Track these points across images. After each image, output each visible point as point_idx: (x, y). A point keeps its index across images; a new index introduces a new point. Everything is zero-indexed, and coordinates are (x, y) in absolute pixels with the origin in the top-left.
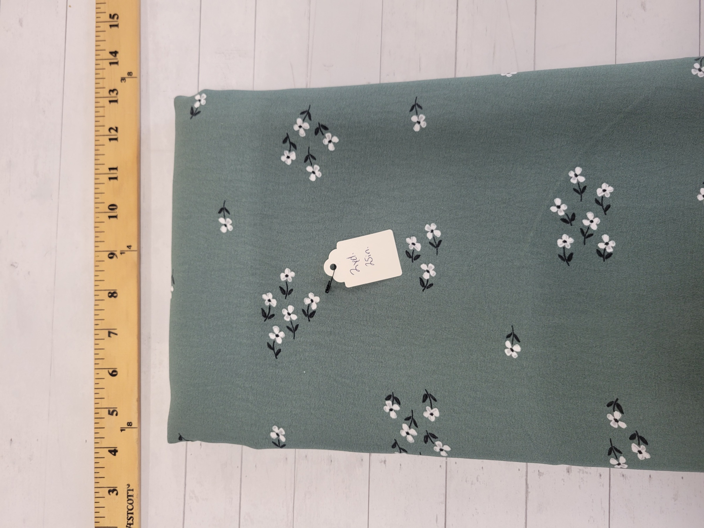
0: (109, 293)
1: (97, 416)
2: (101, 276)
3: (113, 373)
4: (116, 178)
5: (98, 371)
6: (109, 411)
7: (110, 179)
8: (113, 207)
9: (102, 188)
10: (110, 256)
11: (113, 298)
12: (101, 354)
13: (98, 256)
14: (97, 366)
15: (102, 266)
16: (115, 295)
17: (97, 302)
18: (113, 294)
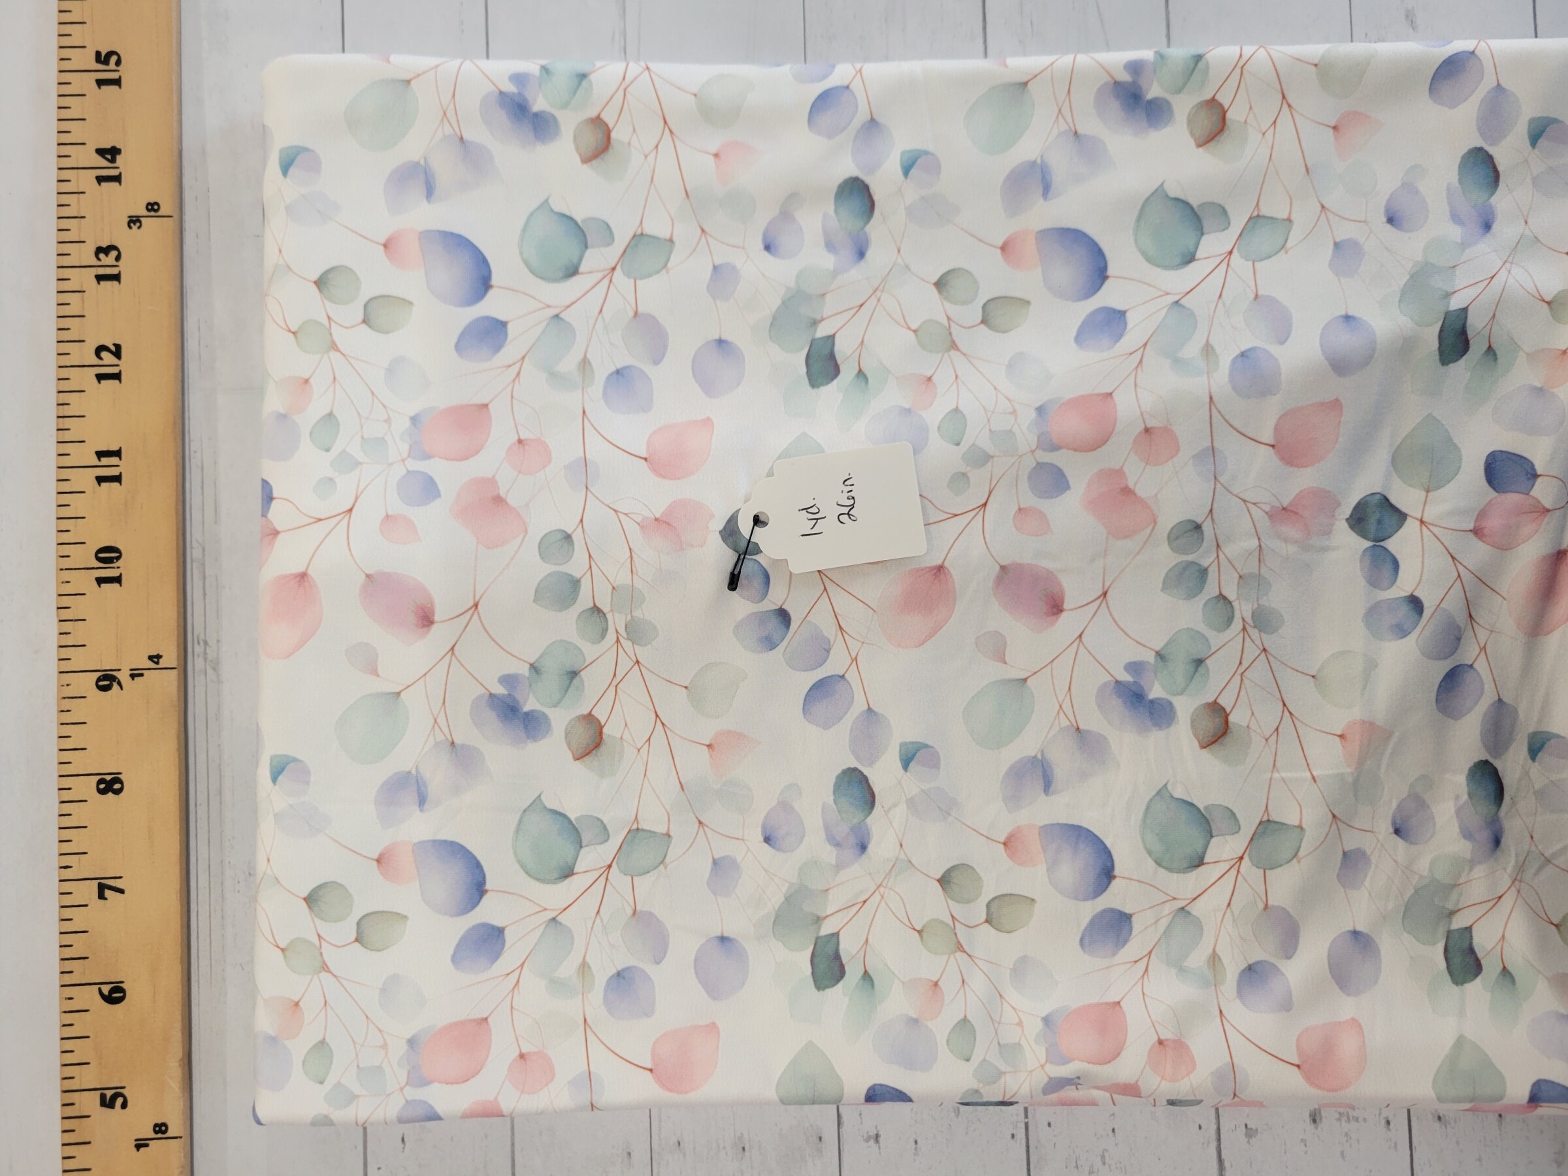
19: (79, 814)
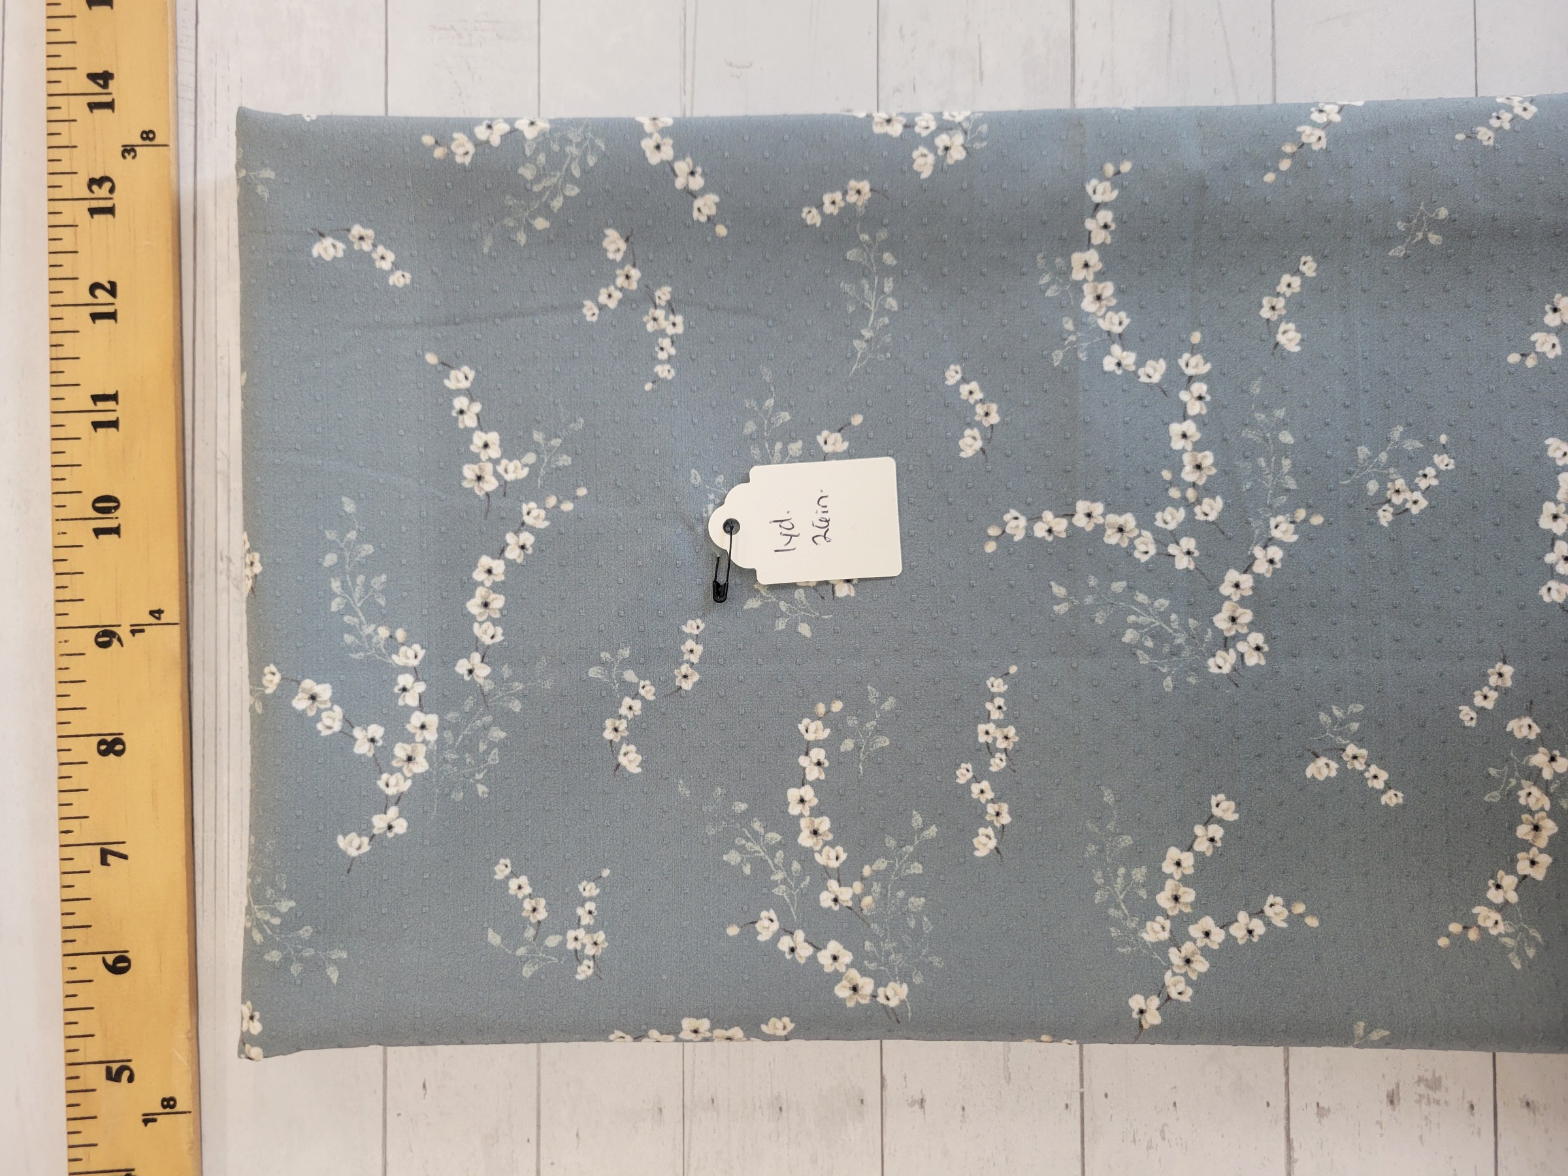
0: (101, 743)
1: (75, 1085)
2: (77, 696)
3: (119, 965)
4: (114, 424)
5: (73, 961)
6: (109, 1070)
7: (96, 425)
8: (106, 504)
9: (73, 452)
10: (100, 640)
11: (112, 756)
12: (82, 912)
13: (66, 641)
14: (71, 948)
15: (77, 668)
16: (119, 747)
17: (66, 770)
18: (111, 746)
19: (80, 777)
